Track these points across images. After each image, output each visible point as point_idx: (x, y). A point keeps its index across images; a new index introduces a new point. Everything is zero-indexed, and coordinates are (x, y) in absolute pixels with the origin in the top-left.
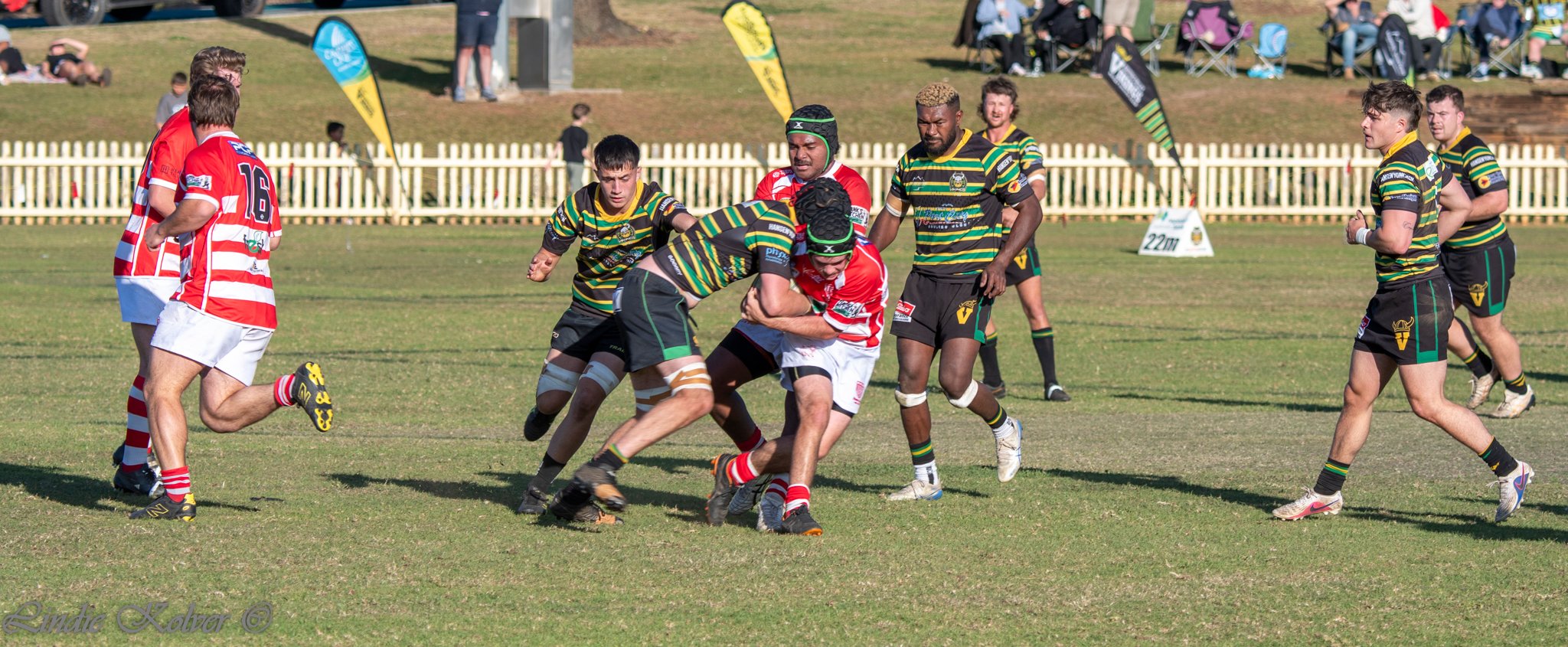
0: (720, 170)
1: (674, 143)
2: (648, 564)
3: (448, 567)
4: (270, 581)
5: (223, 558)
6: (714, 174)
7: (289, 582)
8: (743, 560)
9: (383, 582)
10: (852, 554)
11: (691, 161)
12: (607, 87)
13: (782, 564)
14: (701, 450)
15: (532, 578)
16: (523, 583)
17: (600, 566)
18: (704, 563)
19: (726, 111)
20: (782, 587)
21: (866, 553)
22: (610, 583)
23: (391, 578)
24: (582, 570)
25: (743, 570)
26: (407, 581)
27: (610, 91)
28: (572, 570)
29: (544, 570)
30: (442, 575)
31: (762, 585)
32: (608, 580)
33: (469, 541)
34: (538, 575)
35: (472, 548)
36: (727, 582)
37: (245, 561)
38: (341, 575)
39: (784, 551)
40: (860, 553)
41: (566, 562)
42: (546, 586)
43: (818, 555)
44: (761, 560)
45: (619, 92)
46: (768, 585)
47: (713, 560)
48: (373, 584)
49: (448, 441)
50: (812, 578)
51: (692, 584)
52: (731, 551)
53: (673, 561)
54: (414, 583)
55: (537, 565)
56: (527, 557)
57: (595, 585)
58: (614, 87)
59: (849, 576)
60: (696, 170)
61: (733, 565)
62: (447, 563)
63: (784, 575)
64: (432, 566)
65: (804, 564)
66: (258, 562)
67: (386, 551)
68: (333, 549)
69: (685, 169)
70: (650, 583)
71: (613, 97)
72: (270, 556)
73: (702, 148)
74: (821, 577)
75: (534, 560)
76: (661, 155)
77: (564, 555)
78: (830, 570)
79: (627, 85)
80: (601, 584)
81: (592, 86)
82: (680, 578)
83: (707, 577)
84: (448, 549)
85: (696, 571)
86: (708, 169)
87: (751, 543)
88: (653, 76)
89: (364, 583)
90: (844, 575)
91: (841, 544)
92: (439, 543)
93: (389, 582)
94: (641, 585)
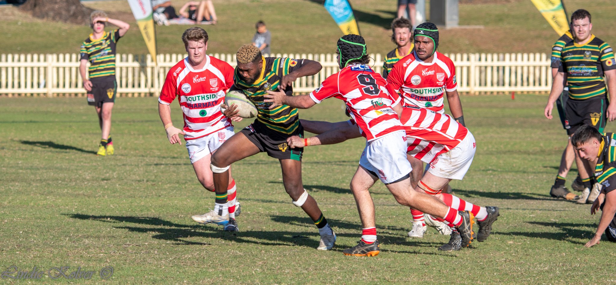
0: (535, 67)
1: (510, 53)
2: (497, 270)
3: (394, 272)
4: (303, 279)
5: (279, 267)
6: (531, 69)
7: (312, 280)
8: (546, 268)
9: (361, 279)
10: (603, 265)
11: (519, 63)
12: (476, 25)
13: (566, 271)
14: (525, 212)
15: (437, 278)
16: (432, 280)
17: (472, 271)
18: (526, 270)
19: (538, 37)
20: (567, 282)
21: (611, 265)
22: (477, 280)
23: (364, 278)
24: (463, 273)
25: (546, 274)
26: (373, 279)
27: (477, 27)
28: (458, 273)
29: (443, 273)
30: (391, 276)
31: (557, 281)
32: (476, 279)
33: (405, 259)
34: (440, 276)
35: (406, 262)
36: (538, 280)
37: (290, 268)
38: (339, 276)
39: (568, 264)
40: (607, 265)
41: (454, 269)
42: (444, 281)
43: (586, 266)
44: (556, 269)
45: (482, 27)
46: (559, 281)
47: (531, 268)
48: (355, 280)
49: (393, 207)
50: (582, 278)
51: (520, 281)
52: (540, 264)
53: (510, 269)
54: (376, 280)
55: (440, 271)
56: (434, 267)
57: (470, 281)
58: (479, 24)
59: (602, 277)
60: (522, 67)
61: (541, 271)
62: (393, 270)
63: (567, 276)
64: (386, 271)
65: (578, 270)
66: (296, 269)
67: (362, 264)
68: (335, 263)
69: (516, 67)
70: (498, 280)
71: (479, 30)
72: (302, 266)
73: (525, 56)
74: (587, 277)
75: (439, 268)
76: (504, 60)
77: (454, 266)
78: (592, 274)
79: (486, 24)
80: (473, 280)
81: (468, 24)
82: (514, 278)
83: (528, 277)
84: (394, 263)
85: (522, 274)
86: (528, 67)
87: (551, 260)
88: (500, 19)
89: (351, 280)
90: (599, 276)
91: (597, 260)
92: (389, 260)
93: (364, 279)
94: (494, 281)
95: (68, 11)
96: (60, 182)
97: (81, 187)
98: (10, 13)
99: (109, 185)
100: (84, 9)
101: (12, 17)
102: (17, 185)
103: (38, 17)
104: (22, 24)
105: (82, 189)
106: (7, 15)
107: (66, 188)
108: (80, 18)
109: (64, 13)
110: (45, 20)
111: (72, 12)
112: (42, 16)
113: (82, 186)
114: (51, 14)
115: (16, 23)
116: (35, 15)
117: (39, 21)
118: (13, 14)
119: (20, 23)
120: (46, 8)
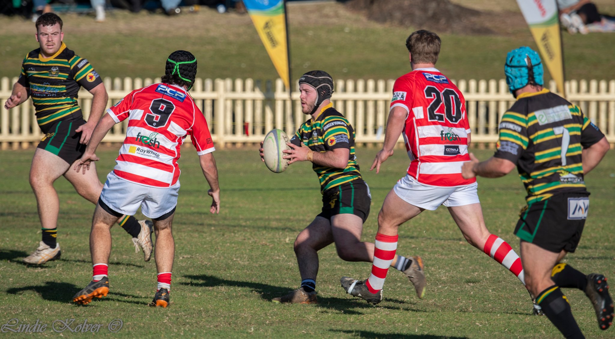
95: (425, 10)
96: (399, 284)
97: (433, 293)
98: (331, 14)
99: (477, 290)
100: (450, 7)
101: (335, 20)
102: (331, 289)
103: (377, 20)
104: (351, 32)
105: (434, 297)
106: (327, 16)
107: (408, 294)
108: (443, 21)
109: (418, 13)
110: (387, 25)
111: (430, 13)
112: (383, 18)
113: (433, 291)
114: (398, 15)
115: (341, 29)
116: (371, 17)
117: (378, 27)
118: (337, 15)
119: (347, 30)
120: (390, 6)
